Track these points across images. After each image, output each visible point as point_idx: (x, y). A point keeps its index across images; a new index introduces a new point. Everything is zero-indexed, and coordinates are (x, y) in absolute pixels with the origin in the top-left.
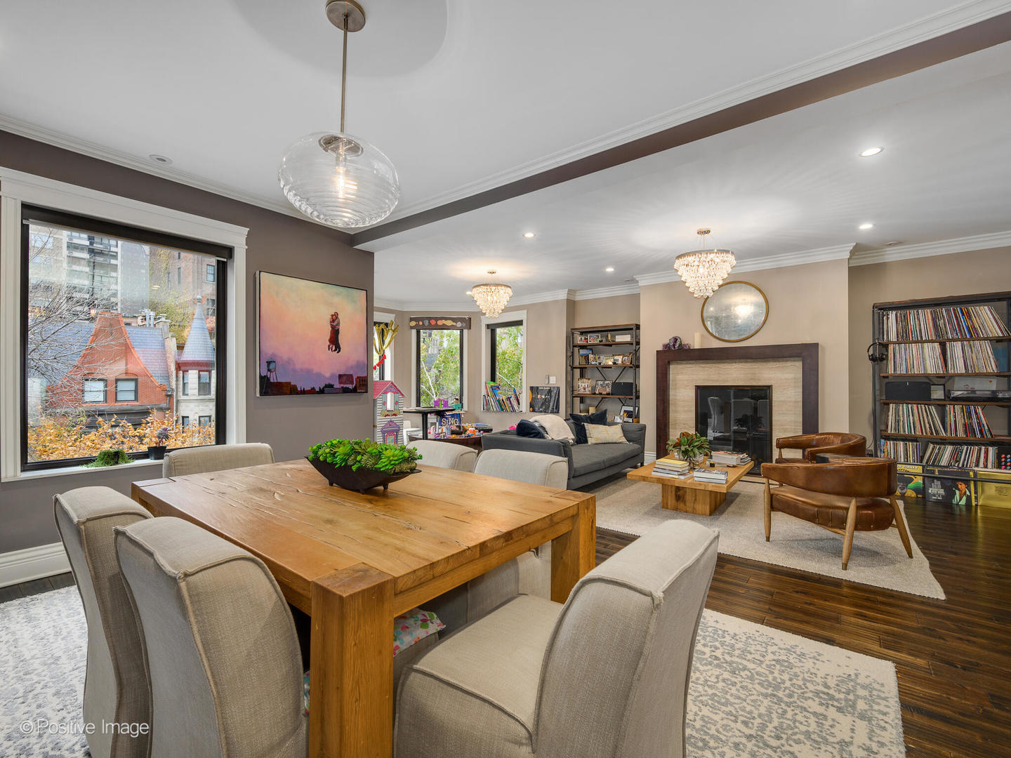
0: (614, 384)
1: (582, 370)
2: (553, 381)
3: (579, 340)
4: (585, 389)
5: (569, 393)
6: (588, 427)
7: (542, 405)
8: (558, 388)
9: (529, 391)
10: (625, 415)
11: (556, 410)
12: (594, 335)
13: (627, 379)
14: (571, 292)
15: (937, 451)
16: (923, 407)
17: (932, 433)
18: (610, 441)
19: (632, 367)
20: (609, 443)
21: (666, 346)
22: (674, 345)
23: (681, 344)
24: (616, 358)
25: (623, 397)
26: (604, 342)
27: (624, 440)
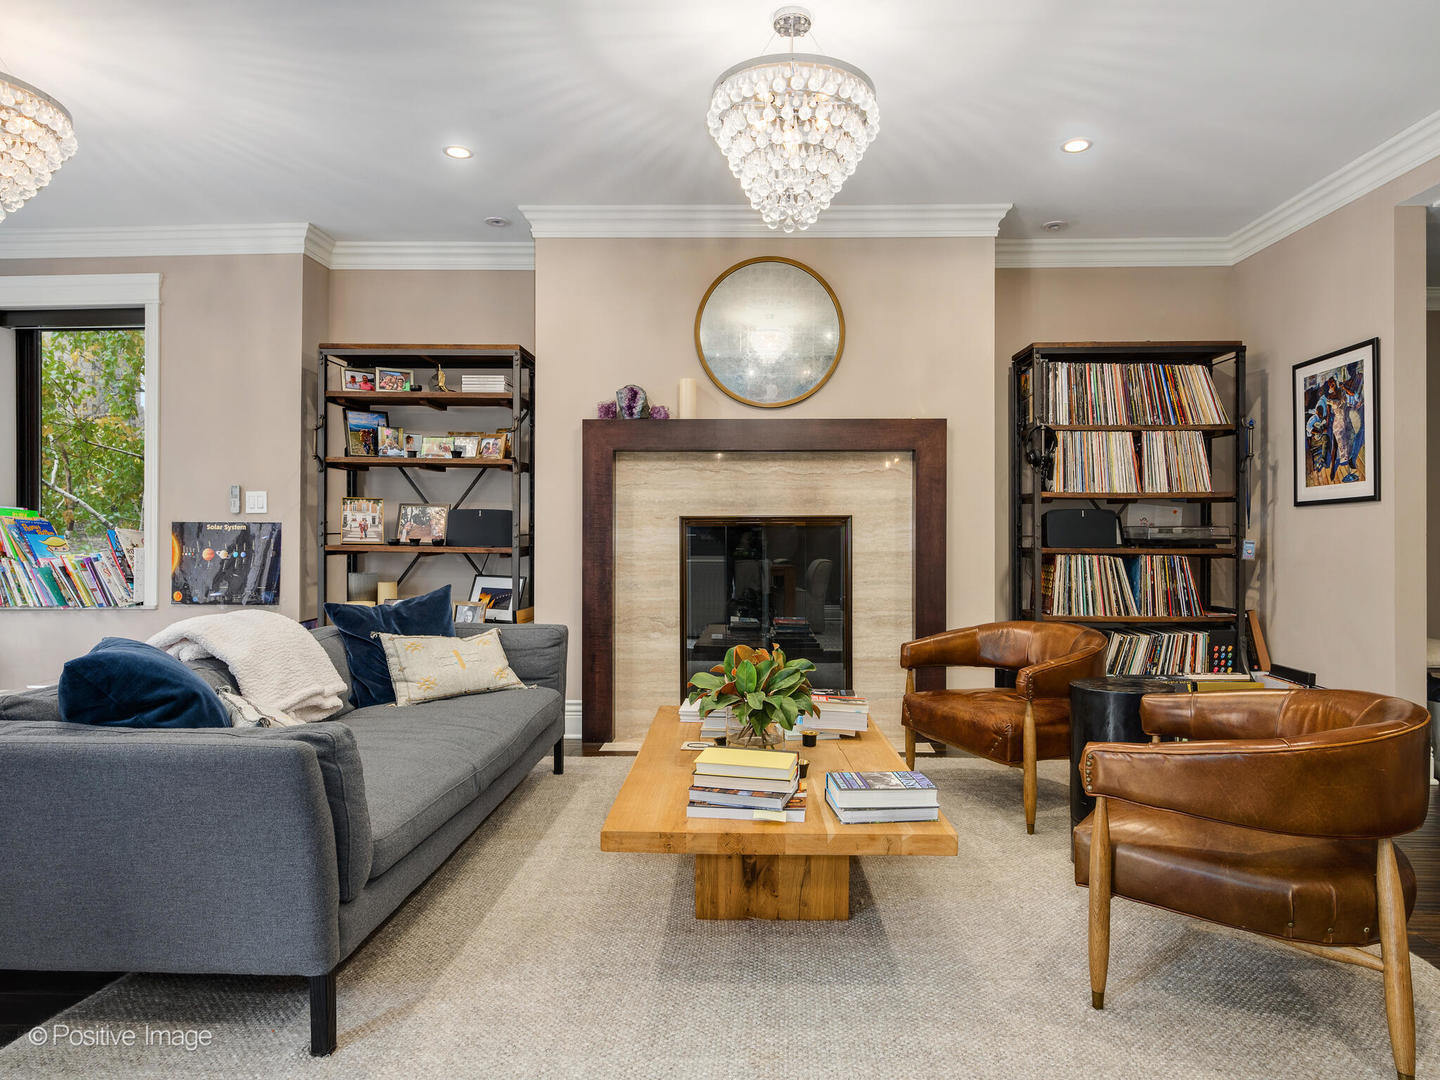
0: (455, 516)
1: (356, 473)
2: (257, 505)
3: (345, 381)
4: (364, 528)
5: (312, 543)
6: (395, 645)
7: (217, 581)
8: (276, 532)
9: (170, 540)
10: (486, 600)
11: (269, 594)
12: (396, 373)
13: (496, 496)
14: (318, 235)
15: (1126, 647)
16: (1108, 562)
17: (1119, 613)
18: (472, 688)
19: (509, 468)
20: (466, 694)
21: (608, 410)
22: (630, 408)
23: (645, 407)
24: (460, 442)
25: (481, 550)
26: (426, 392)
27: (511, 678)
